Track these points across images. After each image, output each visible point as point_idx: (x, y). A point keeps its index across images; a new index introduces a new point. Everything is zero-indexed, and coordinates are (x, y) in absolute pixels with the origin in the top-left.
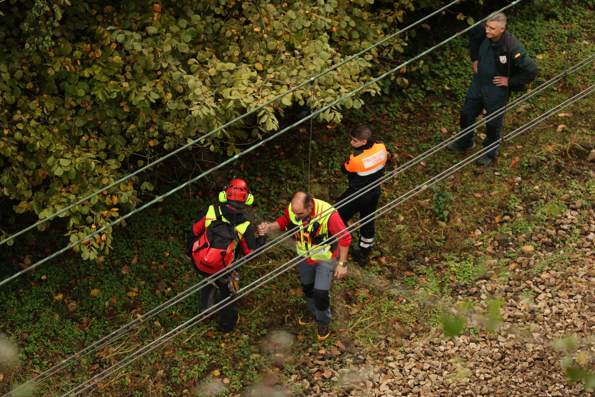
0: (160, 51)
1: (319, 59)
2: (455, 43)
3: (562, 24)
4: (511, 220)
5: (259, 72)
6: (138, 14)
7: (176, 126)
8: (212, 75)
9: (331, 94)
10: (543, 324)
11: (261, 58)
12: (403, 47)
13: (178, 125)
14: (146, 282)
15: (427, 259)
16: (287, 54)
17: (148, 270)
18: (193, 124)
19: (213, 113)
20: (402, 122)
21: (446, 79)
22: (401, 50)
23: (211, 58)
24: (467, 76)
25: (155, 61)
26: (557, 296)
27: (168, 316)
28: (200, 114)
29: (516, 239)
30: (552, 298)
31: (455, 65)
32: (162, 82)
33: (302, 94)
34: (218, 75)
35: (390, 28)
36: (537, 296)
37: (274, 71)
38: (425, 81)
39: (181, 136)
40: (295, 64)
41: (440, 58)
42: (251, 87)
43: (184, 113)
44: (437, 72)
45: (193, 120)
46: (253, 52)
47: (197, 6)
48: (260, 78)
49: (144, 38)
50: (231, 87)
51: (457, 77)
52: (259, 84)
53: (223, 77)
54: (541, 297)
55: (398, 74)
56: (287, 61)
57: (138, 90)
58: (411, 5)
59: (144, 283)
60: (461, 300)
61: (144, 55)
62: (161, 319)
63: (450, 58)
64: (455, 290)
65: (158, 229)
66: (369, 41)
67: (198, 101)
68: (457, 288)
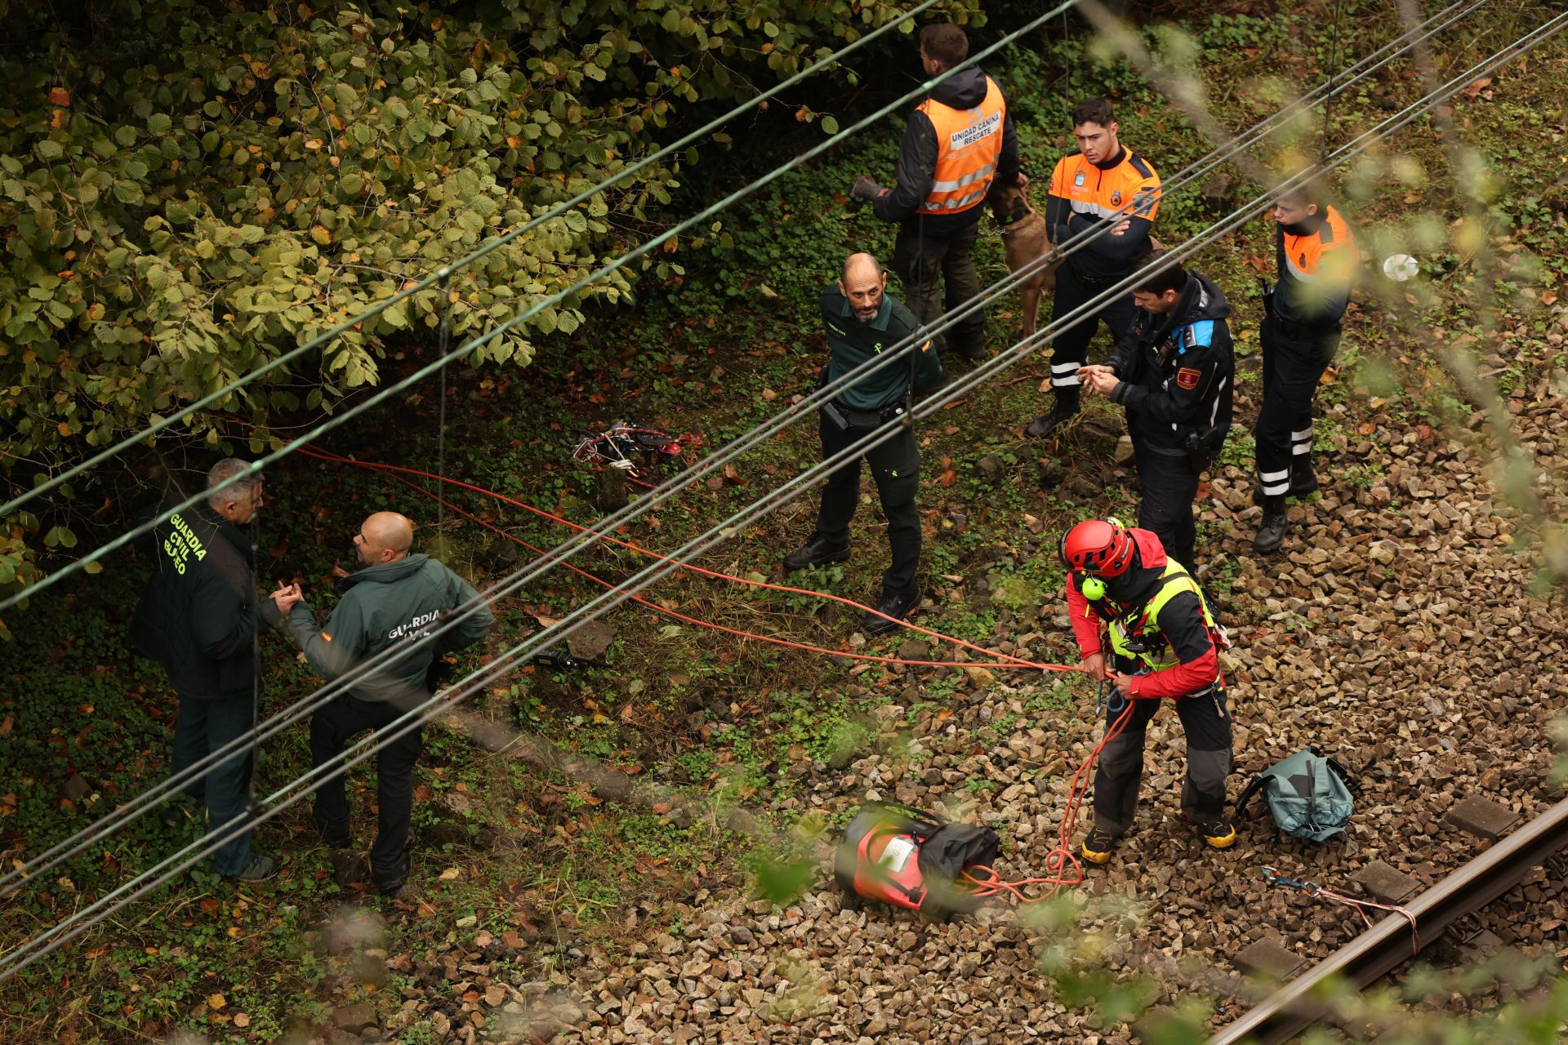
0: (72, 202)
1: (471, 213)
2: (793, 181)
3: (1047, 135)
4: (936, 609)
5: (322, 249)
6: (12, 113)
7: (117, 385)
8: (205, 257)
9: (504, 297)
10: (1015, 859)
11: (325, 214)
12: (669, 189)
13: (123, 382)
14: (36, 780)
15: (735, 707)
16: (389, 203)
17: (41, 749)
18: (161, 380)
19: (211, 346)
20: (670, 374)
21: (774, 269)
22: (664, 198)
23: (200, 216)
24: (825, 261)
25: (58, 226)
26: (1048, 790)
27: (94, 862)
28: (181, 349)
29: (948, 654)
30: (1037, 795)
31: (794, 236)
32: (79, 278)
33: (432, 300)
34: (220, 257)
35: (635, 143)
36: (999, 793)
37: (360, 246)
38: (723, 274)
39: (132, 410)
40: (411, 227)
41: (758, 217)
42: (305, 284)
43: (137, 353)
44: (750, 251)
45: (161, 369)
46: (306, 200)
47: (156, 93)
48: (325, 261)
49: (28, 170)
50: (254, 284)
51: (798, 264)
52: (323, 277)
53: (232, 262)
54: (1009, 794)
55: (659, 254)
56: (390, 220)
57: (18, 300)
58: (688, 87)
59: (29, 782)
60: (819, 806)
61: (32, 212)
62: (74, 872)
63: (781, 218)
64: (804, 782)
65: (64, 648)
66: (585, 176)
67: (175, 318)
68: (810, 776)
